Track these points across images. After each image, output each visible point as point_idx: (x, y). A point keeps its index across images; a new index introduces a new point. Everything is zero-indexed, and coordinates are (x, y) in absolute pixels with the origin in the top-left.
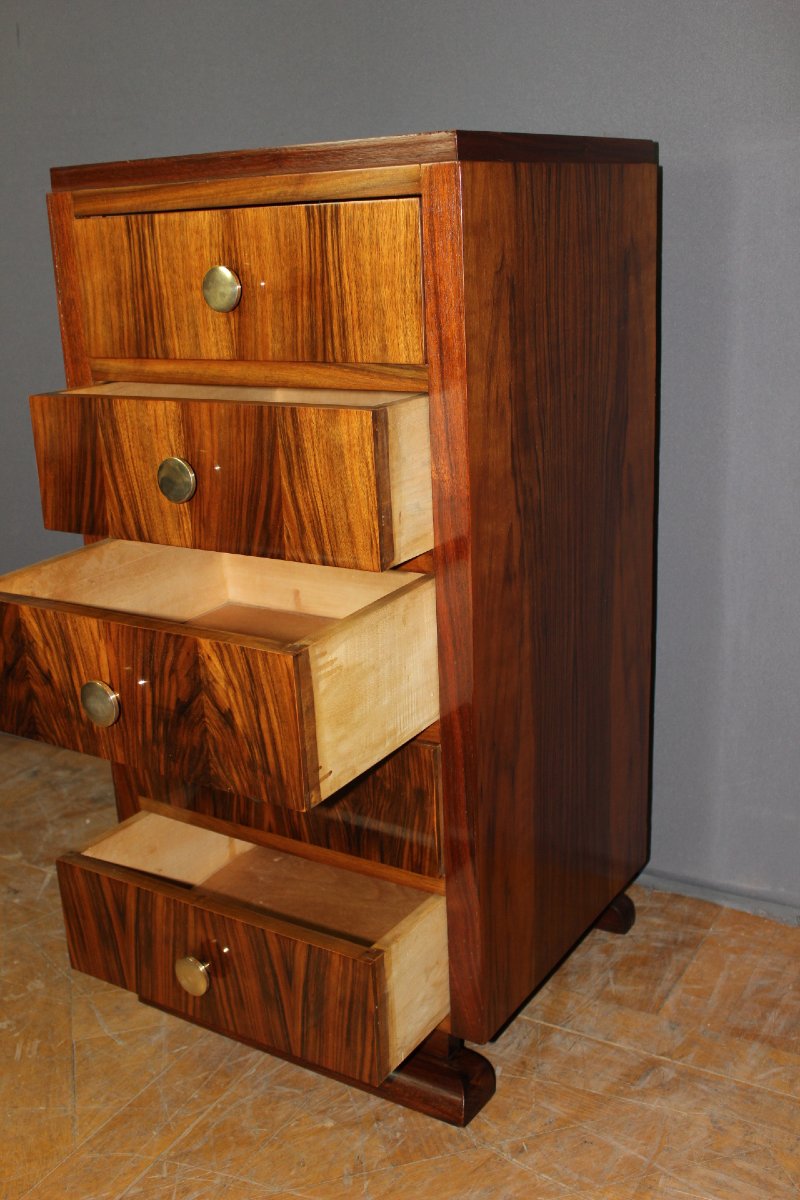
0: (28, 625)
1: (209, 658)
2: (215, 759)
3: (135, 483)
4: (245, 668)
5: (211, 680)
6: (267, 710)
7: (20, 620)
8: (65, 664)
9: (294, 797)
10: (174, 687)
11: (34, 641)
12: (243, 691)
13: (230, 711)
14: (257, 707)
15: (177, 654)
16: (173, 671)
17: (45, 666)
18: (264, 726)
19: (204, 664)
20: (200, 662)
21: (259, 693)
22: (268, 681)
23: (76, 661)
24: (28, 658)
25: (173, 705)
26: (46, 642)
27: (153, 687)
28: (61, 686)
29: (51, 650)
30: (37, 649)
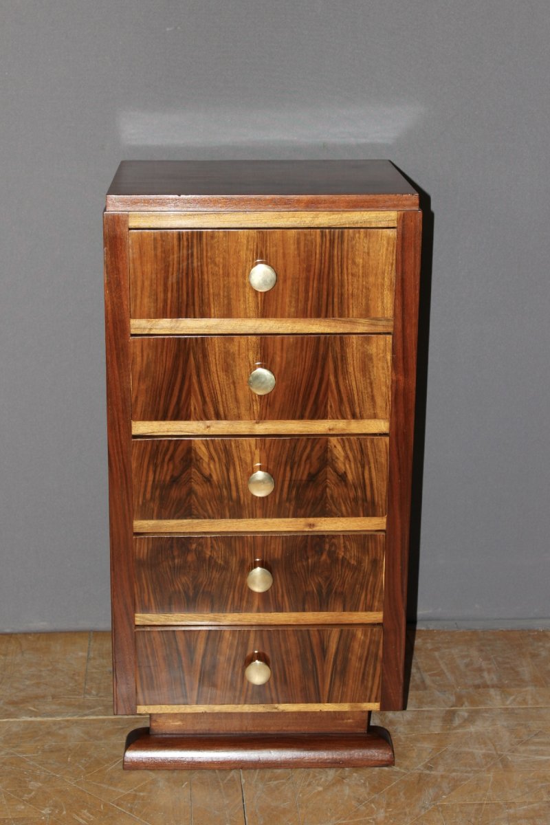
0: (198, 450)
1: (335, 446)
2: (331, 501)
3: (217, 386)
4: (358, 445)
5: (334, 458)
6: (370, 468)
7: (191, 448)
8: (224, 468)
9: (381, 510)
10: (308, 466)
11: (201, 458)
12: (355, 460)
13: (345, 473)
14: (363, 467)
15: (312, 450)
16: (309, 457)
17: (207, 472)
18: (367, 476)
19: (331, 451)
20: (328, 450)
21: (366, 460)
22: (372, 452)
23: (234, 465)
24: (193, 470)
25: (305, 477)
26: (211, 458)
27: (292, 469)
28: (219, 481)
29: (214, 461)
30: (202, 463)
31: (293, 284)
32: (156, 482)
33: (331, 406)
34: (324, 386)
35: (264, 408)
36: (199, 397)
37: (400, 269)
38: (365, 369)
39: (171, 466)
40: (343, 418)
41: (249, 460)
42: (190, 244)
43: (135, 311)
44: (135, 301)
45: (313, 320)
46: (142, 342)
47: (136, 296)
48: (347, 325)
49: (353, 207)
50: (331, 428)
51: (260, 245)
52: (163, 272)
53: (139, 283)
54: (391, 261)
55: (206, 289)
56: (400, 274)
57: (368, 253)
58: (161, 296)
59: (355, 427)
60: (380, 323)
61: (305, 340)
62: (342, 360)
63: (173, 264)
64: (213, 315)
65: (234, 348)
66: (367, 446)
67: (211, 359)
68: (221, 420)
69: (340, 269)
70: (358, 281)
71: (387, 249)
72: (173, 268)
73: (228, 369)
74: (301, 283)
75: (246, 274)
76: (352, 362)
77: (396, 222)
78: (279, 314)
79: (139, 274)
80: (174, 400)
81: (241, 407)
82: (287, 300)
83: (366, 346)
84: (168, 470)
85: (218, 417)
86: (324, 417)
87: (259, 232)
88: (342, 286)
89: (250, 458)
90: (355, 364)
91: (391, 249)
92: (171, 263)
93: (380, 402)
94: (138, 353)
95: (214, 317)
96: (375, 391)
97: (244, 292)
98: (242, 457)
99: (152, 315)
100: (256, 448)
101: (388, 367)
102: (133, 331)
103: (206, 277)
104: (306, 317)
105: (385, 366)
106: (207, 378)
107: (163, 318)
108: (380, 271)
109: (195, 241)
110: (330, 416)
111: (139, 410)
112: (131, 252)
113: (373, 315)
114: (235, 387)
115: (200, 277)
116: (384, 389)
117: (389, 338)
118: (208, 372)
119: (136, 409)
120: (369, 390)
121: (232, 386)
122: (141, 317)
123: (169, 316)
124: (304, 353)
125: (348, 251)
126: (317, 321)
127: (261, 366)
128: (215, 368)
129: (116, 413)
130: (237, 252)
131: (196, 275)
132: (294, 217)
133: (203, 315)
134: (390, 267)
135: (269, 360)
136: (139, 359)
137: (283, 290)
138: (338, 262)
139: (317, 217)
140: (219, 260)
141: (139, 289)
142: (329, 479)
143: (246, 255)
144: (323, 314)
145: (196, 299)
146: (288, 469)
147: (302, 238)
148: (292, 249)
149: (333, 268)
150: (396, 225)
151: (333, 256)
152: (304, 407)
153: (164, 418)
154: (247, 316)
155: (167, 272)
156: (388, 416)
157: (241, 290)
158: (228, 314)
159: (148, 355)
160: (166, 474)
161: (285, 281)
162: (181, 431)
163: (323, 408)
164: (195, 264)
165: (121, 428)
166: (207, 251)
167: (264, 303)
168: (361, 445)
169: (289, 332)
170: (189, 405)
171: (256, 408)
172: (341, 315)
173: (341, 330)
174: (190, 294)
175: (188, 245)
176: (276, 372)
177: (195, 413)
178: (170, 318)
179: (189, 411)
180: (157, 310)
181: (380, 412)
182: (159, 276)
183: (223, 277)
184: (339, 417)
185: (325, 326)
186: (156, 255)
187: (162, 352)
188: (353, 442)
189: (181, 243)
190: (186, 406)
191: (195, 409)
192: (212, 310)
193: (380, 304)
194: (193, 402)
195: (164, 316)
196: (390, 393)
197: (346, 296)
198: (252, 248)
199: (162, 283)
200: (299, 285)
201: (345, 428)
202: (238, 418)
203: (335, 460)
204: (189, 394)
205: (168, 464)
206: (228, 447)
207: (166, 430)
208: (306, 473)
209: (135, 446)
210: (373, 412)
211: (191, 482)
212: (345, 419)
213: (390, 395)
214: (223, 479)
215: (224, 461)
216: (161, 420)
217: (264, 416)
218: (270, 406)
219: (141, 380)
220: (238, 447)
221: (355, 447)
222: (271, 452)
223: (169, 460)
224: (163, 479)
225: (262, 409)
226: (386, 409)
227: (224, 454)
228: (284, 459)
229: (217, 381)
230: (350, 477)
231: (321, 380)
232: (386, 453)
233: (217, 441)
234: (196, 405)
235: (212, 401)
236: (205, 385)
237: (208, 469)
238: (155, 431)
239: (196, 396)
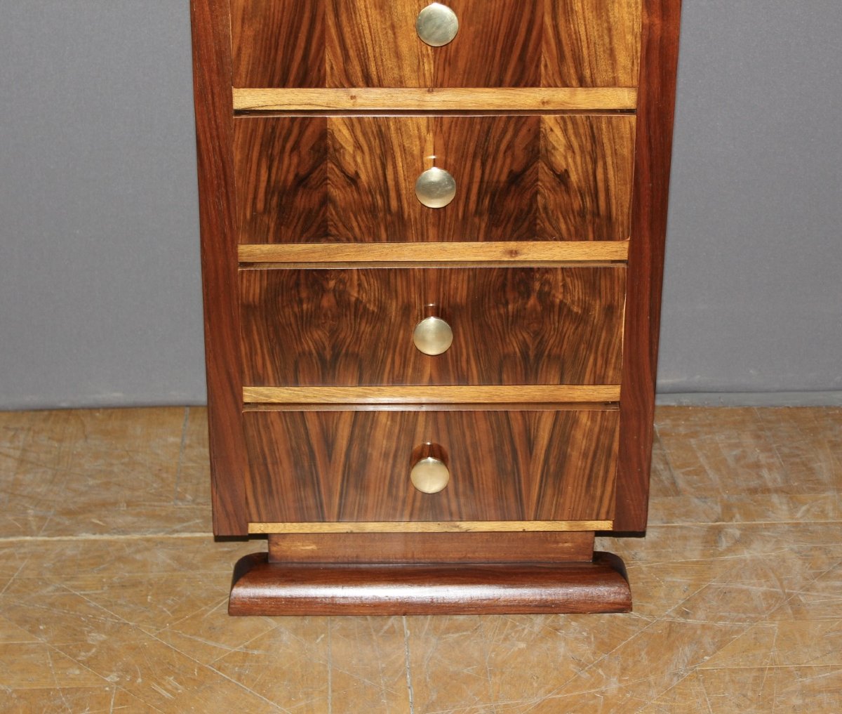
0: (337, 135)
1: (552, 130)
2: (544, 215)
4: (588, 131)
5: (550, 148)
6: (605, 163)
7: (326, 130)
8: (378, 163)
9: (621, 229)
10: (508, 161)
11: (342, 147)
12: (582, 152)
13: (566, 171)
14: (595, 162)
15: (515, 134)
16: (509, 147)
17: (351, 169)
18: (600, 176)
19: (545, 136)
20: (541, 135)
21: (598, 151)
22: (609, 139)
23: (394, 158)
24: (330, 165)
25: (504, 178)
26: (358, 146)
27: (483, 165)
28: (369, 184)
29: (363, 152)
30: (344, 154)
32: (272, 184)
33: (546, 66)
34: (535, 33)
35: (441, 68)
36: (339, 50)
39: (295, 160)
40: (565, 85)
41: (416, 151)
50: (545, 100)
59: (583, 99)
66: (601, 130)
68: (373, 86)
73: (384, 4)
80: (299, 54)
81: (405, 66)
84: (290, 165)
85: (368, 83)
86: (535, 84)
89: (419, 147)
93: (623, 59)
96: (615, 40)
98: (407, 145)
100: (428, 131)
106: (350, 19)
110: (543, 81)
111: (243, 69)
114: (394, 34)
116: (629, 38)
118: (352, 10)
119: (238, 68)
120: (607, 40)
121: (390, 31)
129: (207, 74)
142: (542, 181)
146: (478, 164)
152: (503, 68)
153: (283, 84)
156: (635, 83)
160: (288, 172)
162: (310, 104)
163: (533, 68)
165: (217, 99)
168: (592, 127)
170: (322, 61)
171: (428, 67)
176: (460, 10)
177: (332, 74)
179: (322, 71)
181: (622, 76)
184: (559, 83)
188: (579, 122)
190: (318, 64)
191: (332, 68)
194: (328, 56)
196: (639, 46)
201: (568, 100)
202: (400, 83)
203: (550, 152)
204: (321, 45)
205: (290, 156)
206: (383, 129)
207: (287, 102)
208: (506, 171)
209: (237, 127)
210: (610, 74)
211: (327, 184)
212: (567, 86)
213: (639, 49)
214: (377, 179)
215: (378, 151)
216: (278, 86)
217: (440, 81)
218: (450, 64)
219: (246, 21)
220: (400, 129)
221: (582, 131)
222: (451, 138)
223: (292, 150)
224: (283, 178)
225: (437, 69)
226: (632, 70)
227: (377, 141)
228: (471, 150)
229: (367, 25)
230: (574, 177)
231: (531, 23)
232: (632, 139)
233: (366, 120)
234: (334, 63)
235: (359, 55)
236: (347, 30)
237: (352, 164)
238: (270, 103)
239: (333, 47)
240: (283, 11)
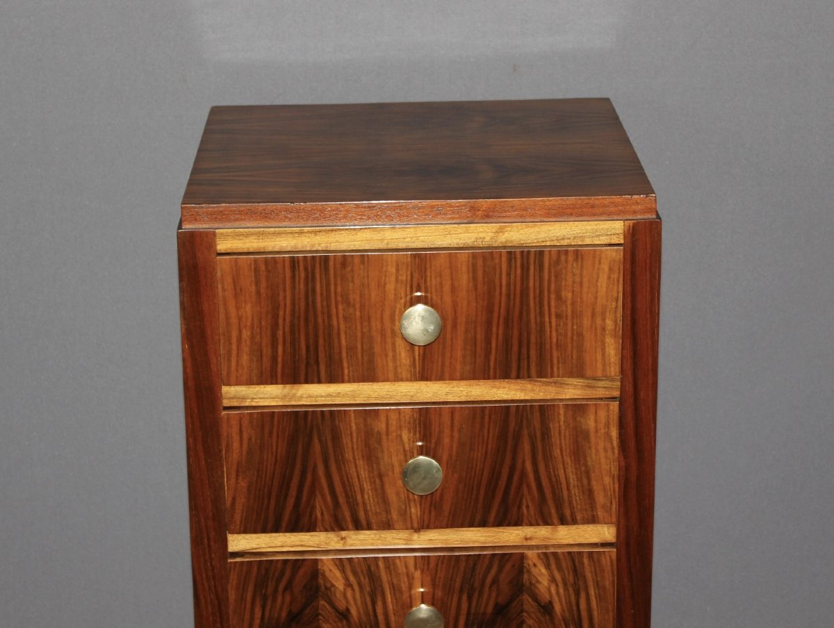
0: (327, 574)
1: (535, 565)
3: (355, 480)
4: (570, 566)
5: (534, 581)
6: (588, 594)
7: (317, 570)
8: (368, 599)
10: (494, 595)
11: (333, 586)
12: (565, 584)
13: (551, 603)
14: (578, 594)
15: (500, 569)
16: (495, 581)
17: (342, 605)
19: (529, 571)
20: (525, 570)
21: (581, 583)
22: (591, 572)
23: (383, 593)
24: (322, 602)
25: (490, 610)
26: (348, 584)
27: (470, 599)
28: (360, 619)
29: (353, 590)
30: (335, 592)
31: (467, 331)
32: (266, 621)
33: (528, 507)
34: (516, 478)
35: (427, 511)
36: (329, 498)
37: (629, 305)
38: (579, 452)
39: (288, 598)
40: (546, 522)
41: (404, 587)
42: (310, 276)
43: (228, 374)
44: (229, 360)
45: (497, 383)
46: (241, 419)
47: (229, 352)
48: (550, 388)
49: (555, 215)
50: (528, 537)
51: (416, 276)
52: (270, 316)
53: (234, 334)
54: (615, 295)
55: (336, 340)
56: (629, 312)
57: (581, 284)
58: (267, 351)
59: (568, 535)
60: (601, 384)
61: (487, 412)
62: (543, 440)
63: (285, 305)
64: (346, 378)
65: (381, 426)
66: (583, 564)
67: (346, 440)
68: (363, 529)
69: (537, 308)
70: (566, 324)
71: (609, 278)
72: (285, 311)
73: (371, 456)
74: (479, 329)
75: (396, 316)
76: (558, 442)
77: (622, 237)
78: (447, 375)
79: (234, 321)
80: (291, 502)
81: (392, 511)
82: (459, 354)
83: (578, 419)
84: (283, 603)
85: (358, 526)
86: (518, 523)
87: (414, 256)
88: (541, 331)
89: (407, 584)
90: (563, 445)
91: (615, 276)
92: (282, 303)
93: (600, 499)
94: (234, 435)
95: (349, 382)
96: (594, 483)
97: (394, 344)
98: (395, 582)
99: (255, 379)
100: (416, 568)
101: (613, 448)
102: (226, 403)
103: (335, 323)
104: (489, 379)
105: (609, 446)
106: (339, 469)
107: (272, 384)
108: (598, 309)
109: (317, 271)
110: (525, 520)
111: (238, 517)
112: (223, 289)
113: (589, 373)
114: (382, 481)
115: (326, 322)
116: (607, 480)
117: (615, 406)
118: (341, 461)
119: (233, 516)
120: (585, 481)
121: (377, 481)
122: (238, 384)
123: (279, 380)
124: (486, 431)
125: (549, 281)
126: (505, 383)
127: (422, 451)
128: (351, 454)
129: (203, 520)
130: (382, 286)
131: (320, 320)
132: (467, 232)
133: (333, 379)
134: (614, 304)
135: (433, 441)
136: (236, 445)
137: (452, 339)
138: (535, 298)
139: (501, 231)
140: (354, 297)
141: (234, 340)
142: (527, 612)
143: (395, 289)
144: (514, 373)
145: (322, 355)
146: (465, 598)
147: (480, 263)
148: (464, 279)
149: (528, 305)
150: (622, 242)
151: (528, 288)
152: (487, 509)
153: (276, 529)
154: (397, 379)
155: (275, 317)
156: (614, 519)
157: (389, 340)
158: (369, 375)
159: (250, 439)
160: (281, 609)
161: (455, 326)
162: (302, 546)
163: (516, 509)
164: (319, 305)
165: (212, 543)
166: (336, 285)
167: (424, 359)
168: (573, 562)
169: (463, 399)
170: (313, 508)
171: (415, 511)
172: (541, 374)
173: (540, 396)
174: (312, 348)
175: (307, 277)
176: (445, 458)
177: (323, 520)
178: (282, 384)
179: (313, 517)
180: (262, 373)
181: (600, 513)
182: (263, 323)
183: (362, 323)
184: (540, 521)
185: (516, 390)
186: (258, 292)
187: (271, 433)
188: (561, 557)
189: (297, 273)
190: (309, 510)
191: (322, 514)
192: (346, 372)
193: (599, 357)
194: (319, 503)
195: (272, 380)
196: (617, 486)
197: (548, 346)
198: (404, 278)
199: (269, 333)
200: (475, 332)
201: (550, 536)
202: (387, 526)
203: (534, 585)
204: (312, 494)
205: (283, 595)
206: (372, 569)
207: (279, 544)
208: (492, 604)
209: (232, 570)
210: (590, 513)
211: (318, 620)
212: (549, 525)
213: (617, 489)
214: (367, 614)
215: (368, 589)
216: (272, 532)
217: (426, 523)
218: (435, 508)
219: (240, 474)
220: (389, 568)
221: (564, 565)
222: (438, 575)
223: (285, 589)
224: (276, 615)
225: (423, 513)
226: (611, 509)
227: (367, 579)
228: (458, 584)
229: (355, 474)
230: (557, 608)
231: (512, 469)
232: (613, 572)
233: (356, 560)
234: (323, 508)
235: (348, 502)
236: (336, 478)
237: (344, 602)
238: (264, 546)
239: (323, 496)
240: (275, 465)
